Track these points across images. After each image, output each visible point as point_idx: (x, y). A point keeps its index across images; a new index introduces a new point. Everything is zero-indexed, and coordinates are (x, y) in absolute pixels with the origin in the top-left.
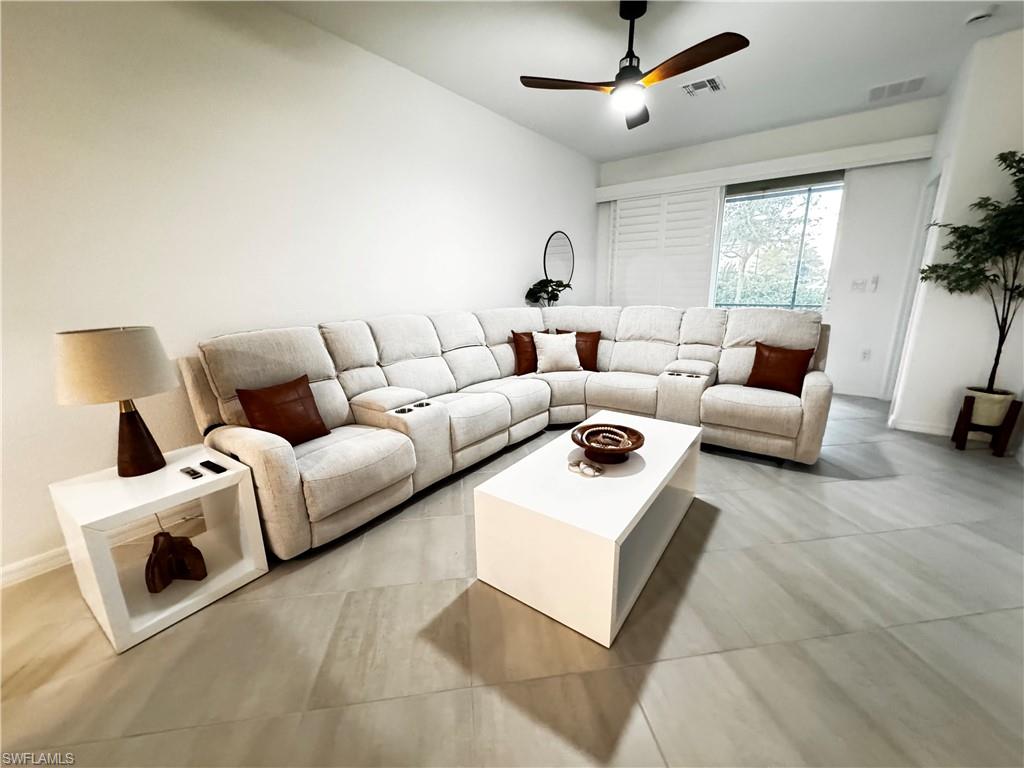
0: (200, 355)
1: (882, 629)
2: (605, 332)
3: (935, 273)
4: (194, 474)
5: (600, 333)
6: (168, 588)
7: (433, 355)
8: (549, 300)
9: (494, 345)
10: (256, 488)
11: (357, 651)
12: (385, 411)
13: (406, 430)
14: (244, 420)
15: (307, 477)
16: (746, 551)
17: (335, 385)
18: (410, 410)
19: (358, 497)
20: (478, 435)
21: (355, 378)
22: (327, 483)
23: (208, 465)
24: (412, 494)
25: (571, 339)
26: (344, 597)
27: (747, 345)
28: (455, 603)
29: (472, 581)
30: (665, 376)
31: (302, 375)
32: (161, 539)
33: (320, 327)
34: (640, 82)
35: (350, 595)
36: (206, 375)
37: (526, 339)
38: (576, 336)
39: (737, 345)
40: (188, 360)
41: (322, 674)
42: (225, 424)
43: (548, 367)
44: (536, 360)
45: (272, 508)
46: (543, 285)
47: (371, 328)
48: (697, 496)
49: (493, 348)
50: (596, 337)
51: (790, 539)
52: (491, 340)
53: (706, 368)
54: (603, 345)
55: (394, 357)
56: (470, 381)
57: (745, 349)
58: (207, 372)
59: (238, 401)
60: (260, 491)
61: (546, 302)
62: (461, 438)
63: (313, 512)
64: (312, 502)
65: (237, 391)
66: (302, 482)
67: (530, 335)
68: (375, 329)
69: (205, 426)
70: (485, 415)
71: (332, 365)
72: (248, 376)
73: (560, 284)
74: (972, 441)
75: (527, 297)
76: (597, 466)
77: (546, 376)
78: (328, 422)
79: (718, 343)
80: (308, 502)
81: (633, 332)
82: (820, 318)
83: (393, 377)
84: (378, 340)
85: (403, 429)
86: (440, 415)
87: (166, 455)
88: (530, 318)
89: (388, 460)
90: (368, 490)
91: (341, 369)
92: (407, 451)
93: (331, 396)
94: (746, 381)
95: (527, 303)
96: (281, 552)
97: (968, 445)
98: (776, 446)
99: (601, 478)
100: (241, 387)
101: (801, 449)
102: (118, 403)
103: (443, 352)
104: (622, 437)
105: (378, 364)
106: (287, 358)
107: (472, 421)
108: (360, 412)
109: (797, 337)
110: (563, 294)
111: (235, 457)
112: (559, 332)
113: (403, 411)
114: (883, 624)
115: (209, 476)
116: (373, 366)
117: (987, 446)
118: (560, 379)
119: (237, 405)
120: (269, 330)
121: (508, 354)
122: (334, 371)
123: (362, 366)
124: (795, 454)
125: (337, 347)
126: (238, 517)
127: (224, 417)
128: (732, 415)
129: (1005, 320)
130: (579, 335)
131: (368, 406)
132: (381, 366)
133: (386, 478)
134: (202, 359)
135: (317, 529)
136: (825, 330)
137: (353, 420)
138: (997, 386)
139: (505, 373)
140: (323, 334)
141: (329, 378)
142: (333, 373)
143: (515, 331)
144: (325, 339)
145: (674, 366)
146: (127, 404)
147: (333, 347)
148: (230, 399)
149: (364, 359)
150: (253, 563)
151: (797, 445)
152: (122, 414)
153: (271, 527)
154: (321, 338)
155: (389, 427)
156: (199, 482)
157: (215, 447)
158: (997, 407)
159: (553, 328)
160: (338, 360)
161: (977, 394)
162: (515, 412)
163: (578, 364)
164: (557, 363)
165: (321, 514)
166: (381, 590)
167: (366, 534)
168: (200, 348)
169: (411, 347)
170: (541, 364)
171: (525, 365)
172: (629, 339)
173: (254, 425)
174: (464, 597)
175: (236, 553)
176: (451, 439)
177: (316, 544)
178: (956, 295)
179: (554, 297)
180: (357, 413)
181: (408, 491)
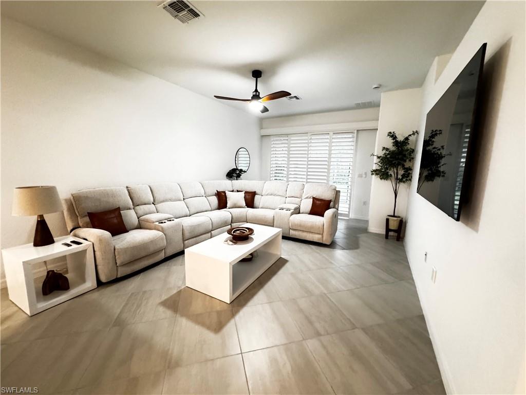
0: (72, 198)
1: (324, 294)
2: (258, 192)
3: (376, 172)
4: (68, 245)
5: (255, 192)
6: (51, 294)
7: (180, 200)
8: (237, 177)
9: (209, 196)
10: (94, 251)
11: (133, 310)
12: (153, 222)
13: (162, 230)
14: (90, 225)
15: (117, 247)
16: (292, 274)
17: (132, 212)
18: (165, 222)
19: (139, 257)
20: (196, 234)
21: (142, 209)
22: (126, 250)
23: (74, 242)
24: (164, 257)
25: (242, 194)
26: (130, 294)
27: (310, 198)
28: (175, 294)
29: (183, 287)
30: (277, 210)
31: (118, 207)
32: (51, 273)
33: (127, 187)
34: (260, 100)
35: (132, 294)
36: (73, 207)
37: (223, 194)
38: (245, 193)
39: (307, 198)
40: (66, 200)
41: (118, 317)
42: (80, 227)
43: (231, 206)
44: (226, 203)
45: (101, 259)
46: (234, 171)
47: (150, 188)
48: (282, 257)
49: (208, 198)
50: (254, 194)
51: (309, 270)
52: (207, 193)
53: (293, 207)
54: (257, 197)
55: (161, 200)
56: (196, 212)
57: (310, 200)
58: (74, 205)
59: (88, 218)
60: (96, 253)
61: (235, 178)
62: (187, 235)
63: (118, 262)
64: (118, 258)
65: (88, 213)
66: (115, 249)
67: (224, 192)
68: (152, 189)
69: (72, 228)
70: (199, 225)
71: (131, 203)
72: (92, 207)
73: (241, 171)
74: (390, 236)
75: (227, 176)
76: (234, 241)
77: (231, 210)
78: (128, 227)
79: (301, 197)
80: (116, 258)
81: (269, 192)
82: (336, 188)
83: (159, 209)
84: (153, 193)
85: (161, 229)
86: (178, 225)
87: (55, 239)
88: (226, 185)
89: (152, 242)
90: (143, 254)
91: (135, 205)
92: (162, 239)
93: (130, 216)
94: (309, 212)
95: (227, 178)
96: (103, 279)
97: (389, 237)
98: (316, 238)
99: (235, 245)
100: (89, 211)
101: (324, 239)
102: (36, 216)
103: (184, 199)
104: (246, 231)
105: (153, 203)
106: (111, 200)
107: (193, 228)
108: (143, 223)
109: (327, 195)
110: (243, 175)
111: (86, 240)
112: (238, 191)
113: (162, 223)
114: (326, 292)
115: (74, 246)
116: (150, 204)
117: (396, 237)
118: (236, 211)
119: (87, 219)
120: (103, 188)
121: (215, 200)
122: (132, 205)
123: (145, 204)
124: (323, 241)
125: (134, 196)
126: (85, 264)
127: (81, 224)
128: (300, 226)
129: (396, 190)
130: (246, 193)
131: (147, 221)
132: (154, 205)
133: (152, 249)
134: (72, 200)
135: (120, 269)
136: (337, 193)
137: (140, 227)
138: (396, 215)
139: (213, 208)
140: (128, 190)
141: (130, 209)
142: (132, 207)
143: (218, 191)
144: (129, 192)
145: (281, 206)
146: (41, 216)
147: (132, 195)
148: (84, 217)
149: (146, 201)
150: (90, 283)
151: (323, 237)
152: (38, 221)
153: (99, 267)
154: (127, 192)
155: (155, 229)
156: (70, 248)
157: (75, 236)
158: (395, 222)
159: (235, 190)
160: (134, 201)
161: (390, 218)
162: (214, 225)
163: (245, 205)
164: (235, 204)
165: (122, 263)
166: (145, 292)
167: (142, 274)
168: (72, 195)
169: (169, 196)
170: (228, 205)
171: (222, 205)
172: (267, 195)
173: (94, 227)
174: (179, 292)
175: (83, 280)
176: (183, 235)
177: (119, 276)
178: (383, 180)
179: (238, 176)
180: (141, 225)
181: (162, 256)
